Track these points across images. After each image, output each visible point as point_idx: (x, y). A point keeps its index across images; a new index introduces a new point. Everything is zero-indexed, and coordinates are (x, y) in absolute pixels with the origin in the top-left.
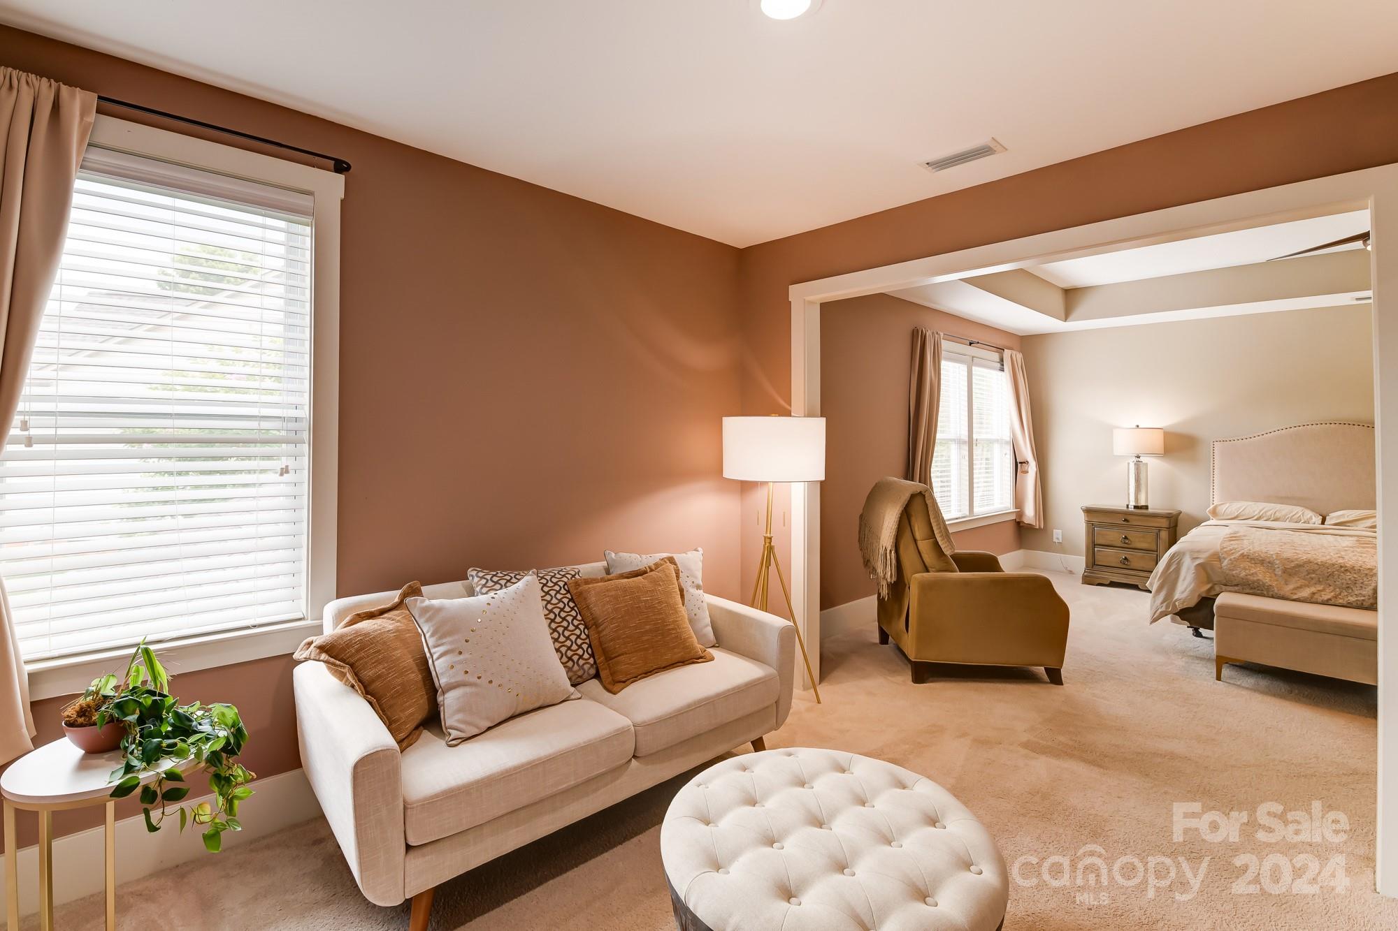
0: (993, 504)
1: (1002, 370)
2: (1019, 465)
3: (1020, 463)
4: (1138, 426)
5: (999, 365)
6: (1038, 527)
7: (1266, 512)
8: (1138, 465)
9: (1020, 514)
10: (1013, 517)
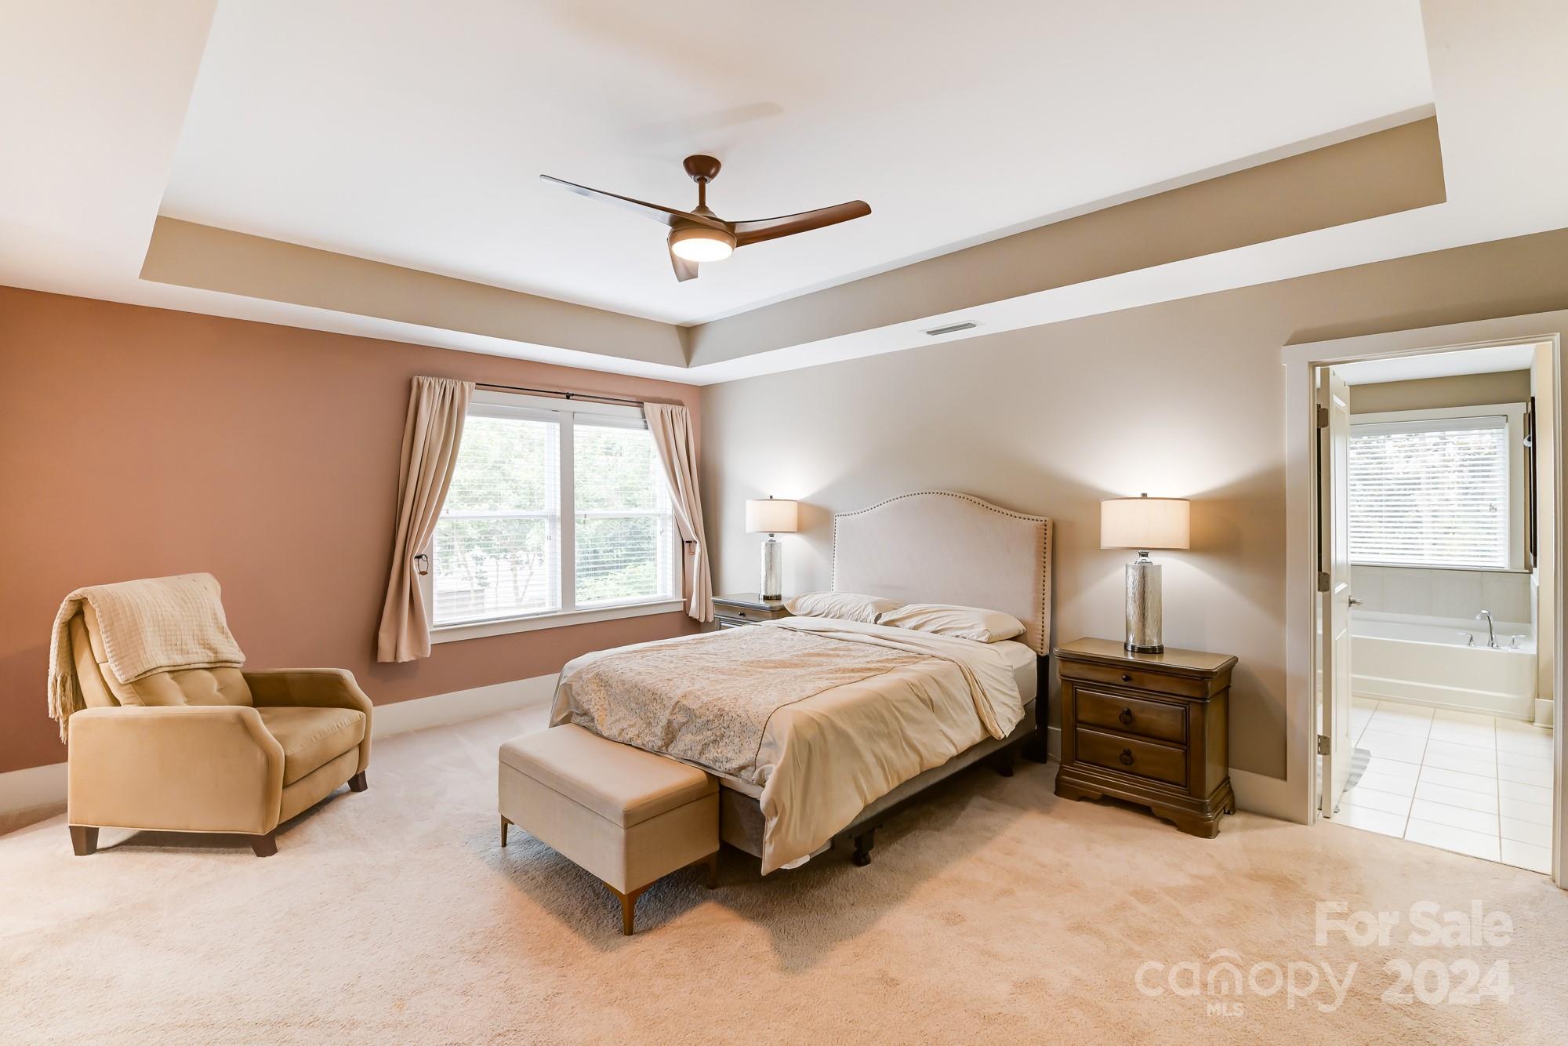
0: (655, 592)
1: (647, 428)
2: (686, 545)
3: (687, 542)
4: (771, 497)
5: (642, 423)
6: (702, 620)
7: (834, 607)
8: (771, 546)
9: (687, 605)
10: (680, 608)
